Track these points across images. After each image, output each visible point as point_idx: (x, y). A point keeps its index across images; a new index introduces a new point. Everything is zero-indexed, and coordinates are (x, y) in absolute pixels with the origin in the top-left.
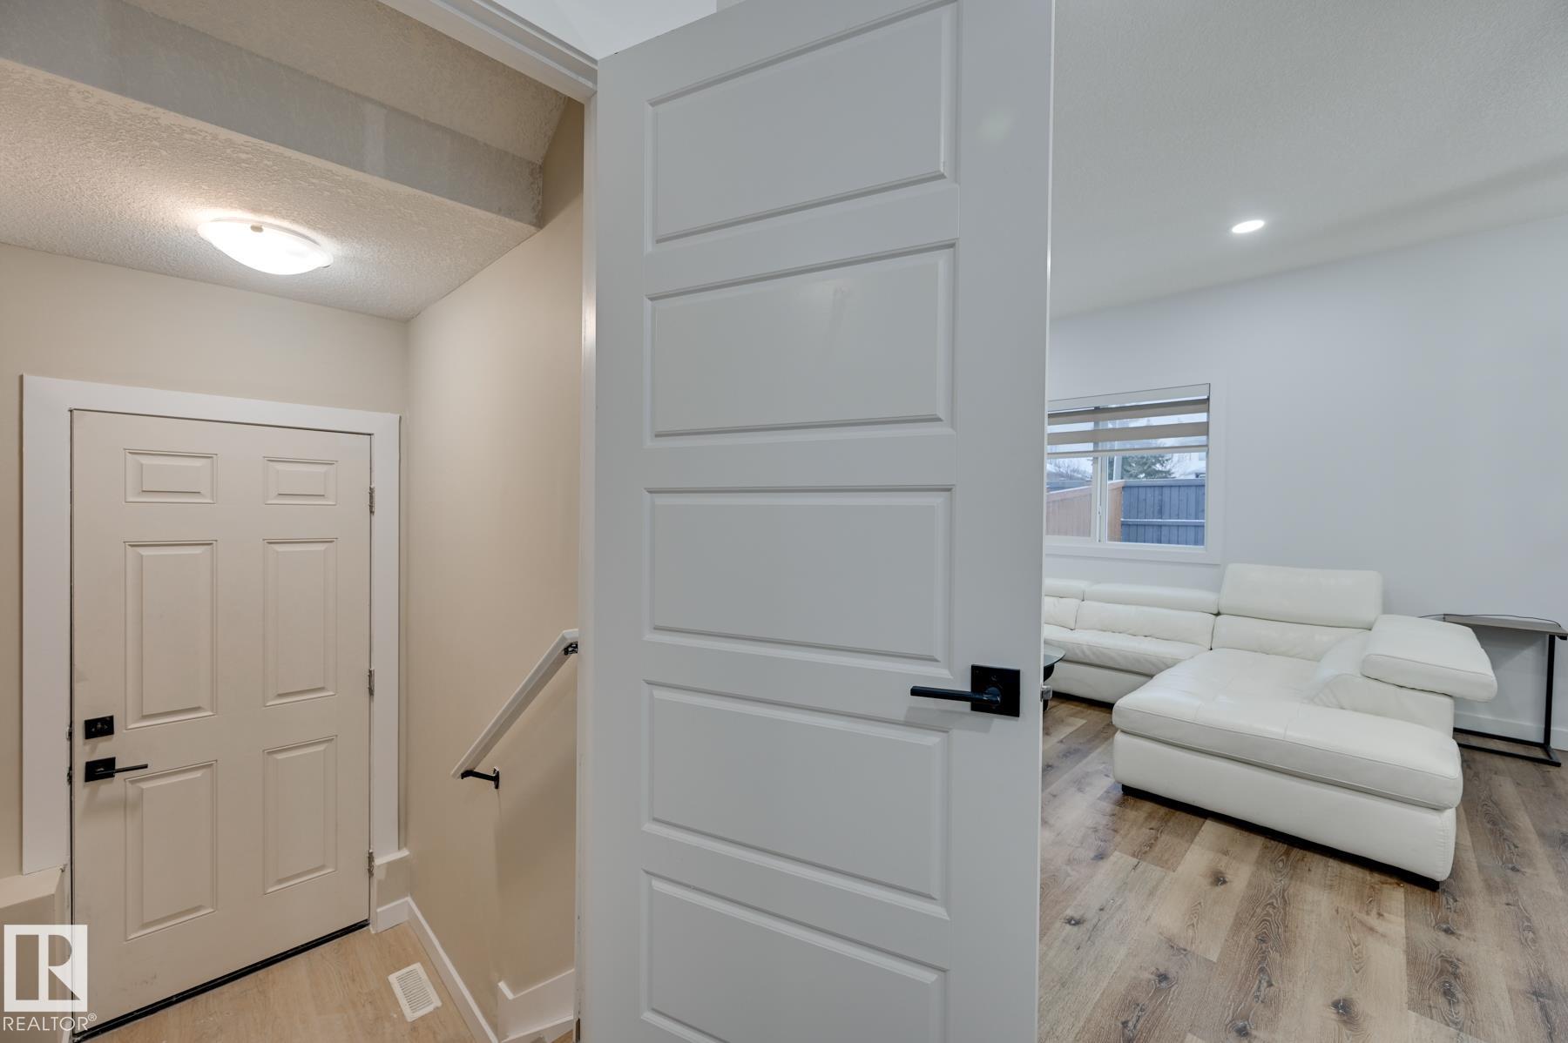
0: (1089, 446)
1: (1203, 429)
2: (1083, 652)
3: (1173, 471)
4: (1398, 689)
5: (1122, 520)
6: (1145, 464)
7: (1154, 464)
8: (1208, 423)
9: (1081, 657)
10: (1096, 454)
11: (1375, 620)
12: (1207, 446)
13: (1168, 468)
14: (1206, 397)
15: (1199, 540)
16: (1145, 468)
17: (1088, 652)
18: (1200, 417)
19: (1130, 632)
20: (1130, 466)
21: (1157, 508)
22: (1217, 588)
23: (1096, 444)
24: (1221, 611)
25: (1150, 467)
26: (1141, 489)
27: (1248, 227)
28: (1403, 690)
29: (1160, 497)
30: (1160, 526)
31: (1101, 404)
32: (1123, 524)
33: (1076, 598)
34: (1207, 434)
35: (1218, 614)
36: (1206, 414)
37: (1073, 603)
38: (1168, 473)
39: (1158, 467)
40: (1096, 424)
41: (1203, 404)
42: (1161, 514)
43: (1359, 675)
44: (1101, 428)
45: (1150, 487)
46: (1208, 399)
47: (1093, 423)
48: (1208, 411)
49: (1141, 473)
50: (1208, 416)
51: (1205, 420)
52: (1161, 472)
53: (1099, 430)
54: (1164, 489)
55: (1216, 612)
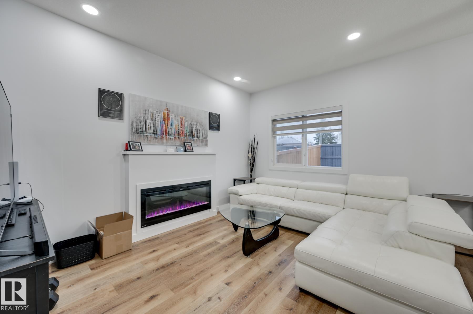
0: (300, 130)
1: (340, 123)
2: (294, 212)
3: (338, 142)
4: (427, 240)
5: (321, 157)
6: (329, 140)
7: (332, 140)
8: (342, 121)
9: (293, 213)
10: (303, 133)
11: (407, 197)
12: (342, 129)
13: (336, 141)
14: (341, 111)
15: (340, 165)
16: (330, 141)
17: (296, 212)
18: (339, 118)
19: (314, 201)
20: (325, 141)
21: (331, 153)
22: (346, 183)
23: (303, 130)
24: (348, 193)
25: (331, 141)
26: (326, 147)
27: (354, 36)
28: (429, 241)
29: (332, 150)
30: (332, 159)
31: (304, 115)
32: (321, 158)
33: (295, 188)
34: (341, 124)
35: (347, 194)
36: (341, 117)
37: (293, 189)
38: (336, 143)
39: (333, 141)
40: (303, 122)
41: (340, 114)
42: (332, 155)
43: (407, 232)
44: (304, 123)
45: (329, 146)
46: (342, 111)
47: (301, 122)
48: (342, 116)
49: (329, 143)
50: (342, 118)
51: (341, 119)
52: (334, 142)
53: (303, 124)
54: (333, 147)
55: (346, 193)
